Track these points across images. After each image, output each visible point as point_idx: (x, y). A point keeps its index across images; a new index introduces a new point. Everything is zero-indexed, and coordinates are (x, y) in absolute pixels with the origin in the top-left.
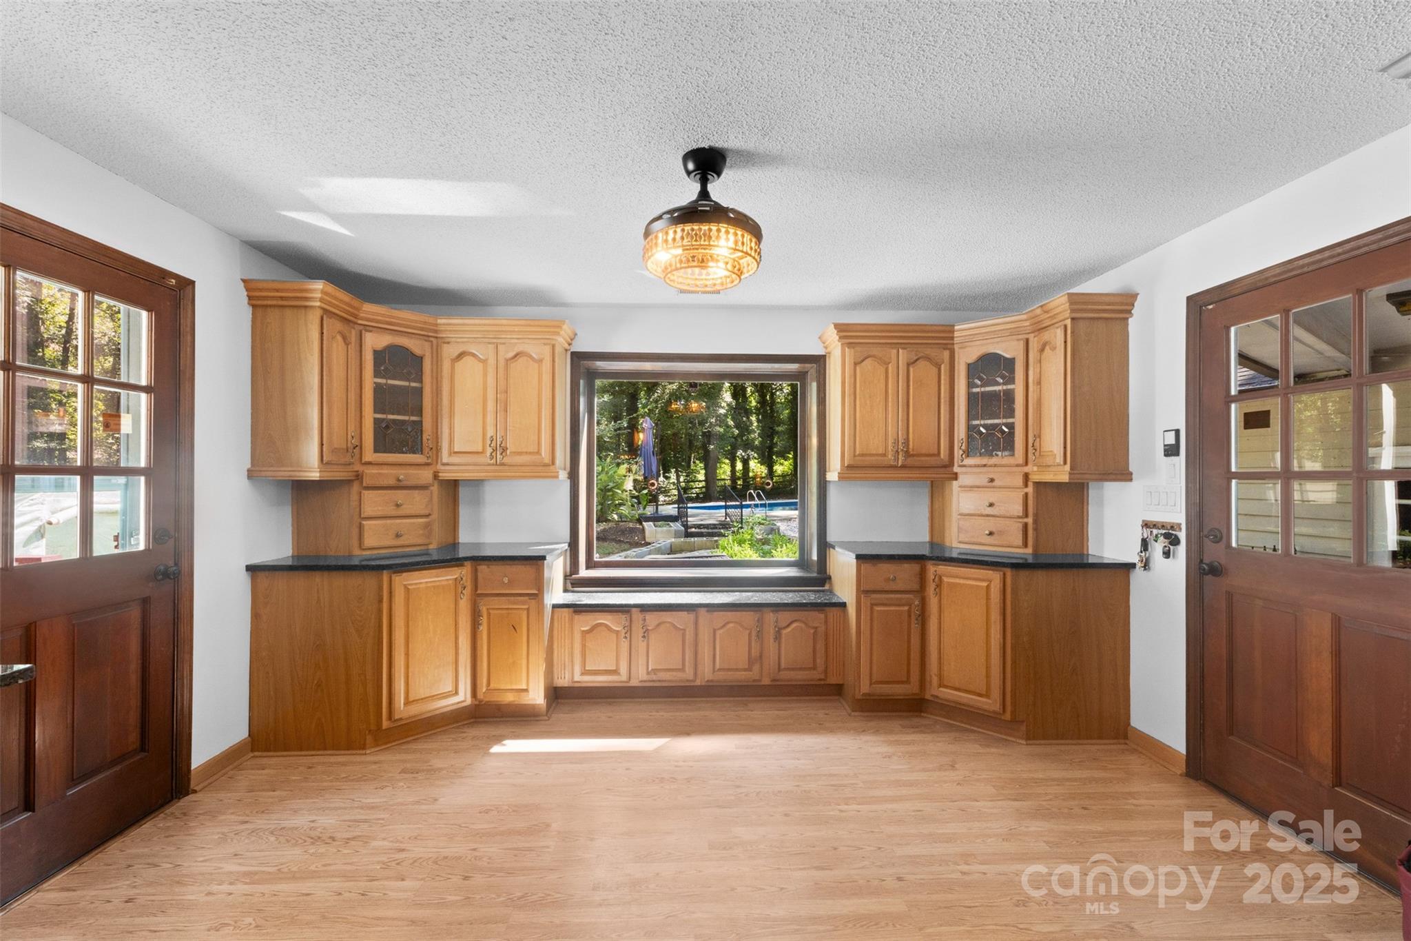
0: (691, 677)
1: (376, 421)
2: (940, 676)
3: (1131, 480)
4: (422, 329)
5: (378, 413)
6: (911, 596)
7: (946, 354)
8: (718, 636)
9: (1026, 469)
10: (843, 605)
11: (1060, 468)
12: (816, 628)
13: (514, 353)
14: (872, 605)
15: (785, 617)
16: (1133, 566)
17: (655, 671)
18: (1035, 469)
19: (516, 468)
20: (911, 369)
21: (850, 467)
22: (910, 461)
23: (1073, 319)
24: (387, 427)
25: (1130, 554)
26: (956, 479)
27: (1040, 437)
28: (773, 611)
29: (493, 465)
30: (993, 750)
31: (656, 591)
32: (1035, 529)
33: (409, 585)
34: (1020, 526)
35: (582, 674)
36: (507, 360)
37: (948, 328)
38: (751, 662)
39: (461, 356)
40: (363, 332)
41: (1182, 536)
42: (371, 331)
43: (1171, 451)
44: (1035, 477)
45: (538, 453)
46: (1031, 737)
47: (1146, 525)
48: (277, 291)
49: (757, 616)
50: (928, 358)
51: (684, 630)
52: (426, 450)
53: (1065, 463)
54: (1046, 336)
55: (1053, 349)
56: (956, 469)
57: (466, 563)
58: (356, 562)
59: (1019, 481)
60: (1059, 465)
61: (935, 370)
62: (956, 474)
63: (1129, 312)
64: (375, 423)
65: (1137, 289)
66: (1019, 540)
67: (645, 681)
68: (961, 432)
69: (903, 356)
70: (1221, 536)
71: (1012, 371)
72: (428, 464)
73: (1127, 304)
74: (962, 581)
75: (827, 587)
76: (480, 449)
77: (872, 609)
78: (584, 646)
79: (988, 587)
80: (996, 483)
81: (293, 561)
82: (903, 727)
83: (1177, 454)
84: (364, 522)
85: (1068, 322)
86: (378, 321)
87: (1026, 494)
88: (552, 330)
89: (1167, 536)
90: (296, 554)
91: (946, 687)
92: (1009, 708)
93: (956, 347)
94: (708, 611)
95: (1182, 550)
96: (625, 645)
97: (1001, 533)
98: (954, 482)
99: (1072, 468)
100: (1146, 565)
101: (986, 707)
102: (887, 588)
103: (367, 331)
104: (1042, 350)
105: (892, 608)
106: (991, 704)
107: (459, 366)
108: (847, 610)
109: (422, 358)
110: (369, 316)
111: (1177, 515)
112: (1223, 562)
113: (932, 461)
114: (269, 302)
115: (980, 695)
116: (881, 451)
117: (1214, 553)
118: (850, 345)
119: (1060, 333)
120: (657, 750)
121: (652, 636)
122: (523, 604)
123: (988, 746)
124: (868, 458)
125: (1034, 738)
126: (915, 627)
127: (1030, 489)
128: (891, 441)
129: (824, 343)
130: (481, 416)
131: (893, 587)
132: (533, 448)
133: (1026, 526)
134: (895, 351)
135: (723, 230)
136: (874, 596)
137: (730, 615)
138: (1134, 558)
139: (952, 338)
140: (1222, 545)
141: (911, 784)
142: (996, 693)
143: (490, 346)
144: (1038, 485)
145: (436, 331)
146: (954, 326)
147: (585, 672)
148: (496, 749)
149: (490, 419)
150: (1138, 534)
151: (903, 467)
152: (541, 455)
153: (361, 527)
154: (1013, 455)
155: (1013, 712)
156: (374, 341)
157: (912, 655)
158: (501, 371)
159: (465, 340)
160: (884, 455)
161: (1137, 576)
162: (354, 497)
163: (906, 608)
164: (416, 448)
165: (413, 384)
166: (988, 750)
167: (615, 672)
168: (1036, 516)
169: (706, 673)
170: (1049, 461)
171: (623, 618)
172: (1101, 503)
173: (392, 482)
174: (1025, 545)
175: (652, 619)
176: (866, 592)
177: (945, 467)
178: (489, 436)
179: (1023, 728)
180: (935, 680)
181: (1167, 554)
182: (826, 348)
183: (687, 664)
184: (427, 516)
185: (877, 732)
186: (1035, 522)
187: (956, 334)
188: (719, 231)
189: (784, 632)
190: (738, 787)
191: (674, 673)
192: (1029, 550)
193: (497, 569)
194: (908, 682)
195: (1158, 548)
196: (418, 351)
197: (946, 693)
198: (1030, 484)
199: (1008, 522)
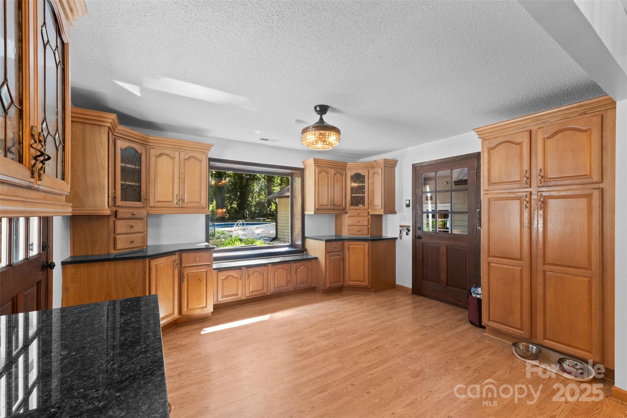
0: (266, 292)
1: (122, 185)
2: (349, 278)
3: (396, 214)
4: (141, 140)
5: (123, 181)
6: (340, 253)
7: (345, 171)
8: (276, 275)
9: (368, 210)
10: (316, 258)
11: (380, 210)
12: (308, 267)
13: (189, 156)
14: (330, 257)
15: (299, 264)
16: (397, 238)
17: (252, 292)
18: (371, 210)
19: (188, 209)
20: (335, 176)
21: (318, 209)
22: (335, 208)
23: (384, 166)
24: (126, 188)
25: (397, 235)
26: (347, 213)
27: (373, 200)
28: (294, 263)
29: (178, 208)
30: (368, 297)
31: (251, 260)
32: (371, 229)
33: (158, 264)
34: (367, 228)
35: (222, 298)
36: (185, 159)
37: (345, 164)
38: (287, 283)
39: (161, 155)
40: (116, 139)
41: (411, 229)
42: (120, 139)
43: (408, 206)
44: (371, 213)
45: (200, 202)
46: (375, 292)
47: (401, 226)
48: (83, 115)
49: (289, 265)
50: (340, 173)
51: (263, 274)
52: (143, 200)
53: (382, 209)
54: (375, 170)
55: (378, 174)
56: (347, 210)
57: (176, 253)
58: (112, 257)
59: (367, 214)
60: (380, 209)
61: (341, 177)
62: (347, 212)
63: (395, 165)
64: (121, 186)
65: (398, 159)
66: (366, 232)
67: (248, 296)
68: (349, 198)
69: (333, 171)
70: (421, 228)
71: (364, 179)
72: (143, 207)
73: (395, 163)
74: (356, 246)
75: (305, 253)
76: (171, 200)
77: (330, 258)
78: (223, 285)
79: (364, 247)
80: (360, 215)
81: (71, 259)
82: (340, 296)
83: (409, 207)
84: (117, 236)
85: (383, 167)
86: (123, 134)
87: (368, 218)
88: (206, 148)
89: (407, 229)
90: (72, 255)
91: (351, 281)
92: (370, 285)
93: (347, 170)
94: (272, 265)
95: (411, 233)
96: (240, 283)
97: (361, 231)
98: (346, 215)
99: (384, 210)
100: (401, 238)
101: (364, 285)
102: (334, 251)
103: (118, 139)
104: (374, 174)
105: (336, 257)
106: (366, 283)
107: (160, 160)
108: (319, 261)
109: (141, 154)
110: (119, 131)
111: (410, 223)
112: (421, 235)
113: (339, 207)
114: (78, 120)
115: (362, 281)
116: (327, 204)
117: (419, 233)
118: (317, 166)
119: (380, 169)
120: (270, 318)
121: (251, 278)
122: (204, 269)
123: (366, 296)
124: (323, 206)
125: (376, 292)
126: (342, 262)
127: (369, 217)
128: (329, 200)
129: (304, 164)
130: (172, 185)
131: (336, 250)
132: (198, 200)
133: (368, 228)
134: (330, 170)
135: (332, 134)
136: (331, 254)
137: (280, 266)
138: (398, 236)
139: (346, 167)
140: (421, 231)
141: (356, 309)
142: (367, 280)
143: (176, 152)
144: (371, 215)
145: (147, 142)
146: (347, 163)
147: (224, 297)
148: (202, 333)
149: (176, 186)
150: (399, 229)
151: (333, 209)
152: (201, 203)
153: (115, 239)
154: (365, 206)
155: (371, 285)
156: (121, 144)
157: (341, 272)
158: (182, 165)
159: (162, 148)
160: (327, 205)
161: (398, 242)
162: (112, 224)
163: (339, 257)
164: (139, 198)
165: (137, 167)
166: (366, 298)
167: (236, 295)
168: (371, 225)
169: (272, 290)
170: (377, 208)
171: (239, 272)
172: (387, 220)
173: (129, 216)
174: (368, 234)
175: (251, 270)
176: (328, 252)
177: (344, 209)
178: (175, 194)
179: (373, 289)
180: (348, 279)
181: (407, 234)
182: (304, 166)
183: (264, 287)
184: (142, 232)
185: (334, 299)
186: (371, 227)
187: (347, 166)
188: (331, 134)
189: (298, 270)
190: (309, 322)
191: (261, 292)
192: (369, 236)
193: (192, 255)
194: (340, 281)
195: (404, 233)
196: (139, 151)
197: (352, 283)
198: (370, 215)
199: (364, 227)
